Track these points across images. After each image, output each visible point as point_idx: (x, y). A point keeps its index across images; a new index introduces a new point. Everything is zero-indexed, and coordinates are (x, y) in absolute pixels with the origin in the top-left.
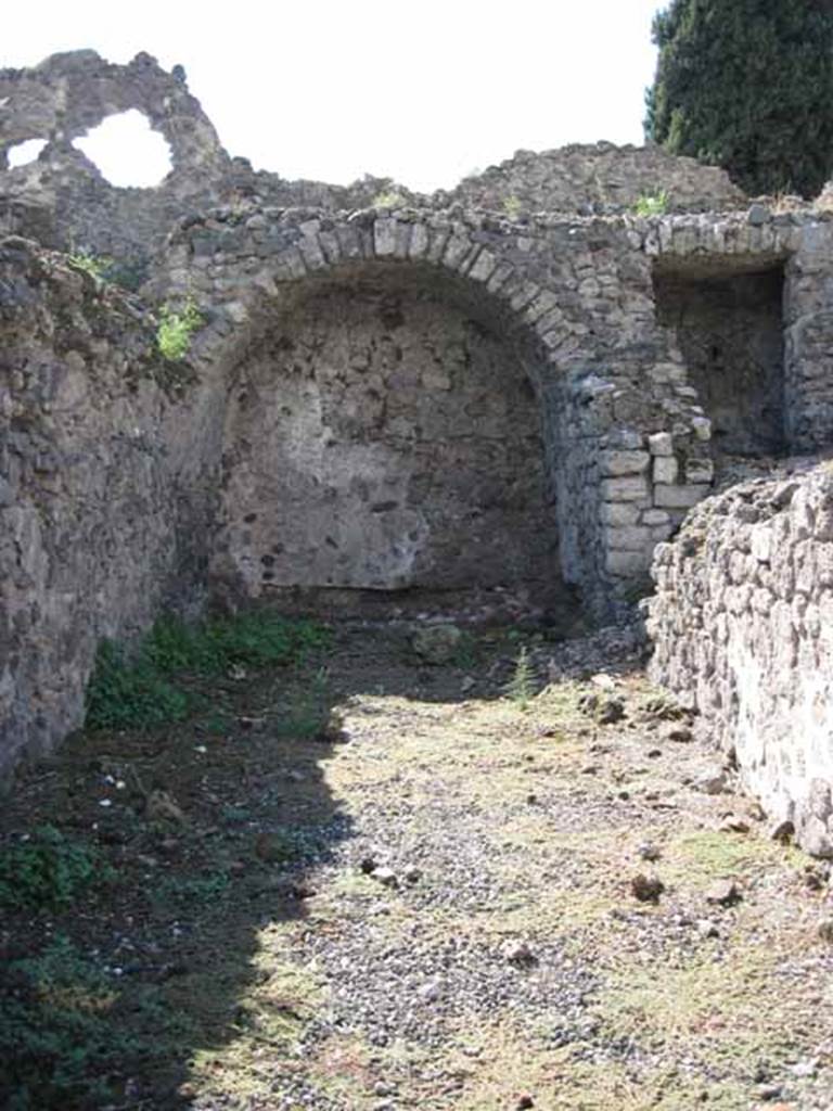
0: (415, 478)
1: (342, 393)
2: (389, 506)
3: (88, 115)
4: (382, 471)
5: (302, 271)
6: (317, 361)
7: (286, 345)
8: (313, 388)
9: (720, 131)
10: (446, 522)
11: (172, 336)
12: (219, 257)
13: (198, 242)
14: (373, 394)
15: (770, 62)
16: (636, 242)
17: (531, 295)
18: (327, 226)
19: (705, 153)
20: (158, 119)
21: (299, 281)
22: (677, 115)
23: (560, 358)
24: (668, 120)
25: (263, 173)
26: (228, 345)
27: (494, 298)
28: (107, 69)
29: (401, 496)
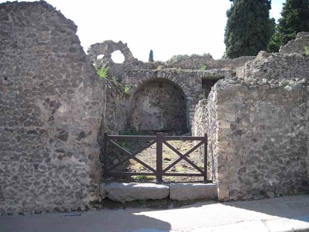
0: (164, 112)
1: (152, 98)
2: (160, 117)
3: (111, 51)
4: (159, 111)
5: (146, 80)
6: (148, 93)
7: (143, 90)
8: (147, 97)
9: (241, 37)
10: (169, 120)
11: (127, 90)
12: (133, 77)
13: (130, 75)
14: (157, 98)
15: (252, 22)
16: (199, 75)
17: (181, 83)
18: (150, 73)
19: (237, 42)
20: (122, 52)
21: (146, 81)
22: (231, 34)
23: (186, 94)
24: (229, 34)
25: (140, 61)
26: (134, 91)
27: (176, 84)
28: (114, 43)
29: (161, 115)
